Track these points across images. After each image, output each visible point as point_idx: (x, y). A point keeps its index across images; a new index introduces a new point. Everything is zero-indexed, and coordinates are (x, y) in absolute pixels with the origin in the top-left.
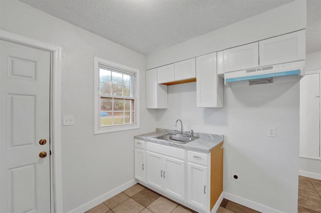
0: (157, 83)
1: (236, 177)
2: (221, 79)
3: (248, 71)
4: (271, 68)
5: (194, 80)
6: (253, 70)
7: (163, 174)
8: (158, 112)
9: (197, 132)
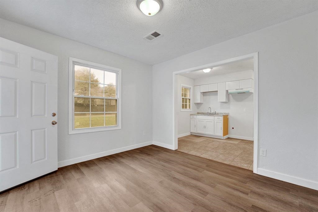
0: (199, 92)
1: (233, 128)
2: (227, 91)
3: (236, 90)
4: (243, 89)
5: (217, 91)
6: (238, 89)
7: (205, 127)
8: (198, 105)
9: (217, 112)
